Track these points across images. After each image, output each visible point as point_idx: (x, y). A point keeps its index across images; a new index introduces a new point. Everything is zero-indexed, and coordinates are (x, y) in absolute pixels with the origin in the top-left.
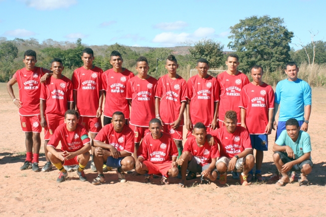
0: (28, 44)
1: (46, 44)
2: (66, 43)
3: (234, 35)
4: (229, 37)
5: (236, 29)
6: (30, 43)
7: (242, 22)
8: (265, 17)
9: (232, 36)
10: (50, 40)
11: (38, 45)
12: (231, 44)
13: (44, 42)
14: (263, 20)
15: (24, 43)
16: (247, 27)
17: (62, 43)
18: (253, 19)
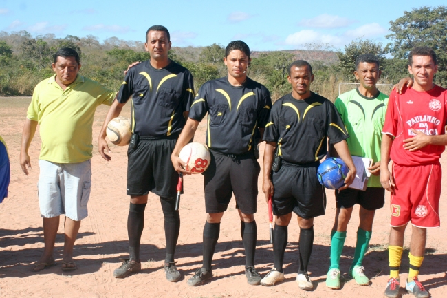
0: (85, 44)
1: (109, 44)
2: (136, 43)
3: (394, 33)
4: (387, 37)
5: (398, 24)
6: (87, 43)
7: (408, 16)
8: (441, 8)
9: (392, 35)
10: (114, 38)
11: (98, 45)
12: (390, 47)
13: (106, 41)
14: (438, 13)
15: (79, 42)
16: (414, 23)
17: (131, 42)
18: (425, 11)
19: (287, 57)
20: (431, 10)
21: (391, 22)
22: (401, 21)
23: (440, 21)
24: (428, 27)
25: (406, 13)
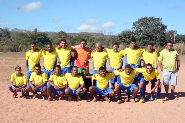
1: (14, 31)
4: (132, 28)
8: (152, 17)
9: (134, 27)
10: (16, 29)
13: (12, 30)
14: (151, 19)
16: (142, 23)
18: (146, 18)
19: (89, 36)
20: (148, 18)
21: (134, 23)
22: (137, 22)
23: (151, 22)
24: (147, 24)
25: (139, 19)
